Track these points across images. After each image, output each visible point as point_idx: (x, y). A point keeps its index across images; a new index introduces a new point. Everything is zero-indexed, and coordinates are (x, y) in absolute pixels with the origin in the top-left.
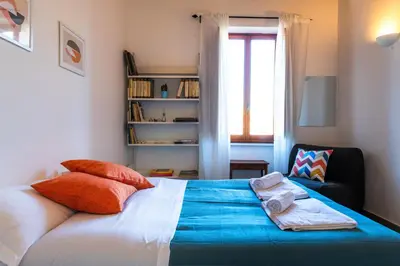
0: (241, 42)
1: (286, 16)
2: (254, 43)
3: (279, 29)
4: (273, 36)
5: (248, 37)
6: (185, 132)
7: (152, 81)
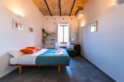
0: (62, 27)
1: (69, 23)
2: (65, 27)
3: (68, 25)
4: (67, 26)
5: (64, 26)
6: (52, 42)
7: (47, 34)
